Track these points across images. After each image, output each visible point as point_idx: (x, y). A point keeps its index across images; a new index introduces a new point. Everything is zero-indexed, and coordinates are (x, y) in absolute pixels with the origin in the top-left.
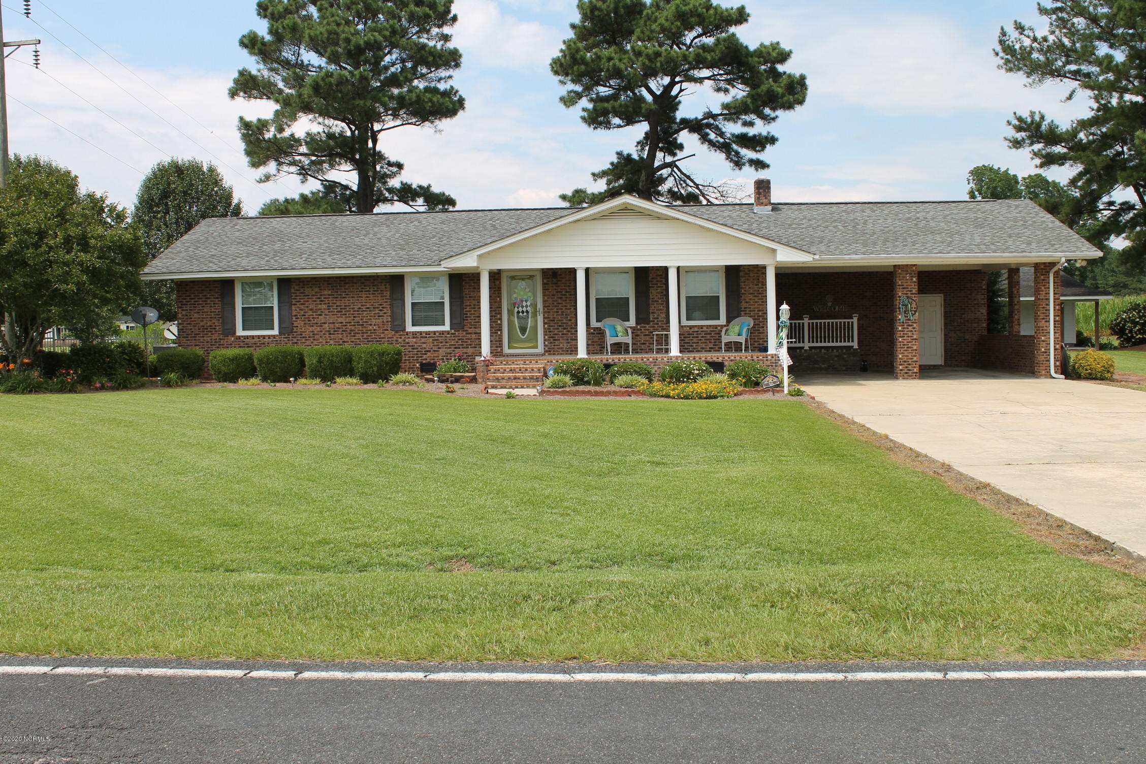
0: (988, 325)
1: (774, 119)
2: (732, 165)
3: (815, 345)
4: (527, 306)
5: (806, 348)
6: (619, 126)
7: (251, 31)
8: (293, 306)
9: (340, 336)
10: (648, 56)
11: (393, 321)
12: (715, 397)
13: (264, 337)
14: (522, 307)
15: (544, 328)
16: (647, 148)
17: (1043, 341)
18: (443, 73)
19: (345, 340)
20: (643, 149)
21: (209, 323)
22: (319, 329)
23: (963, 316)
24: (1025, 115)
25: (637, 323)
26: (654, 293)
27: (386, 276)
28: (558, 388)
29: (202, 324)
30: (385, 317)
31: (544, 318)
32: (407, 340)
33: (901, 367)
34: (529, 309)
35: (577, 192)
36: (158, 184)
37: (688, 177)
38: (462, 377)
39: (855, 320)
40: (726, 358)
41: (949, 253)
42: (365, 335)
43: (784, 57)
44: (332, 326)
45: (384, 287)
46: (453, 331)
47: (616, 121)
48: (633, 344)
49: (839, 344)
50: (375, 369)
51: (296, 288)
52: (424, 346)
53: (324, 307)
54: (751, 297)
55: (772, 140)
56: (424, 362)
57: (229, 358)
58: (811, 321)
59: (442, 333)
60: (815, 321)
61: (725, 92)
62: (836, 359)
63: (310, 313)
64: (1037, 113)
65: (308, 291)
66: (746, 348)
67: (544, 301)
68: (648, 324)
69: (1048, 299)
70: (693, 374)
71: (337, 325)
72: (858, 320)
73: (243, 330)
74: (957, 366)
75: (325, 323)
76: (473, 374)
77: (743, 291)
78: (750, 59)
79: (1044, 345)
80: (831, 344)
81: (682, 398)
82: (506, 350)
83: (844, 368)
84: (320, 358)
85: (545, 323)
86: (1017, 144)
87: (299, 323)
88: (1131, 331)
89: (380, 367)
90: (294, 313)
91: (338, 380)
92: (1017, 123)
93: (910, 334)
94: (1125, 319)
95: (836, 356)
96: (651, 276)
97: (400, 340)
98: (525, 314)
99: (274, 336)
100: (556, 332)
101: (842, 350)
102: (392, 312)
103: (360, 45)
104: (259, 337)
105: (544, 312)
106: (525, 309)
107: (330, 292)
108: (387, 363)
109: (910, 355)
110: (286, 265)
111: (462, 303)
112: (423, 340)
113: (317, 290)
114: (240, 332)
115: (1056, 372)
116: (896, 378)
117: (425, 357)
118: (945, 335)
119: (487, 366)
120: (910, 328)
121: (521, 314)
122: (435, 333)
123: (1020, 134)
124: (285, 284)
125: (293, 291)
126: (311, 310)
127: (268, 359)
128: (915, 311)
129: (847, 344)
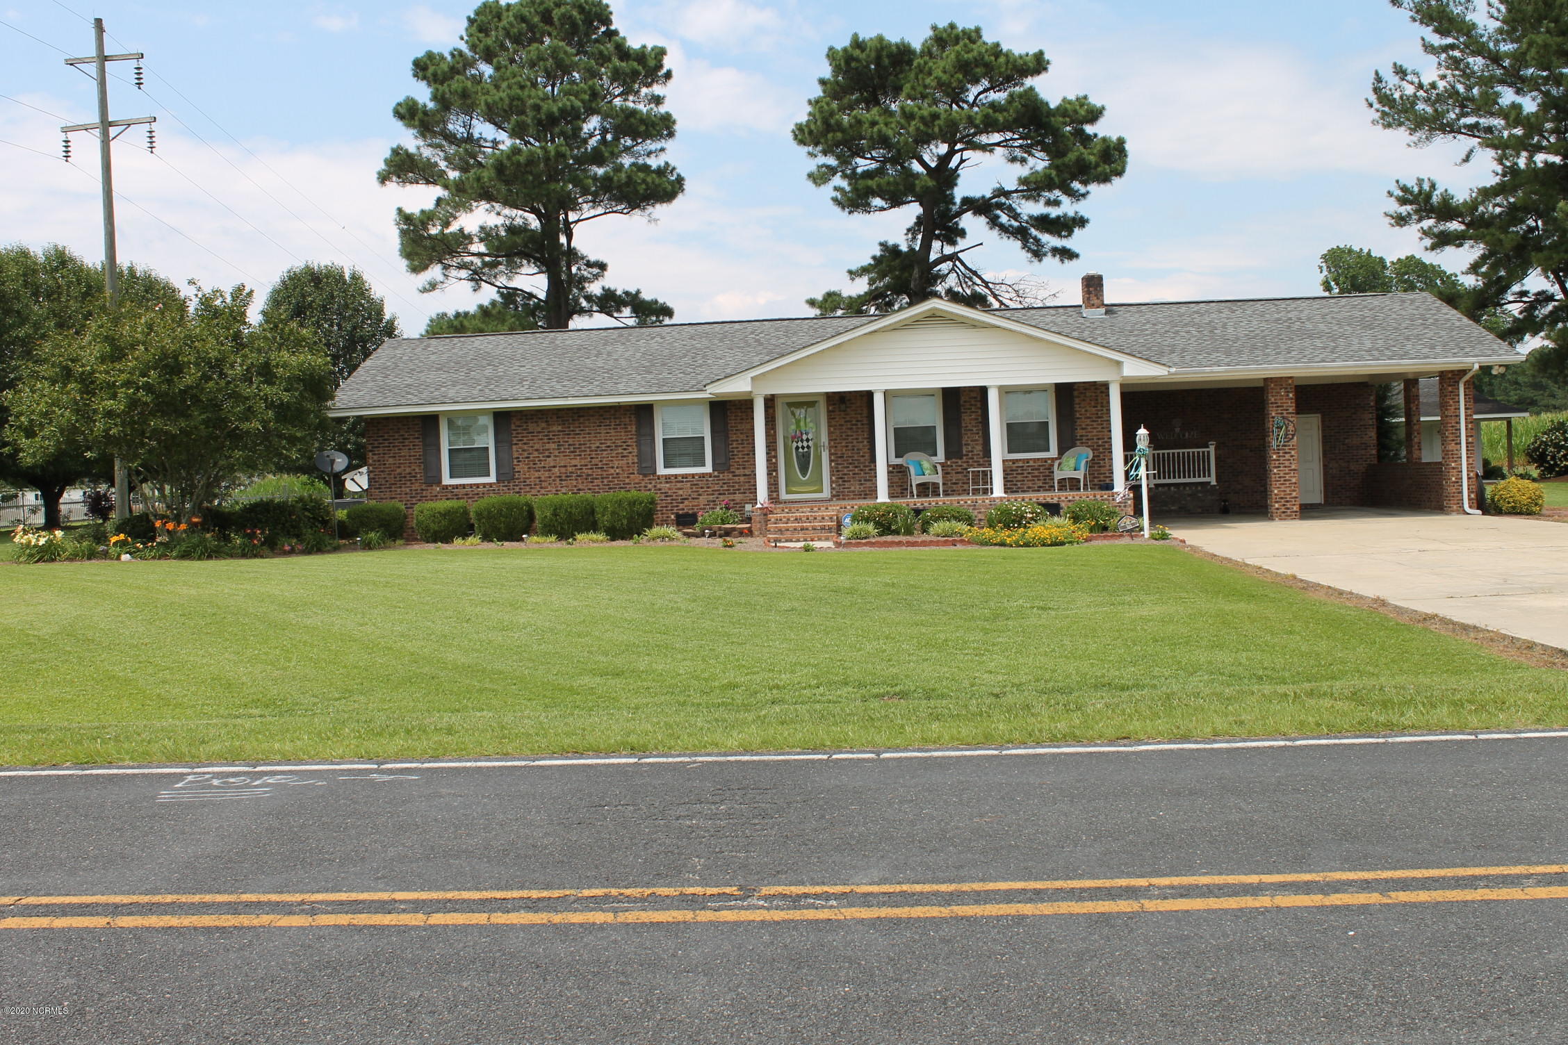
0: (1378, 451)
1: (1084, 195)
2: (1029, 255)
3: (1162, 481)
4: (808, 440)
5: (1152, 486)
6: (882, 209)
7: (408, 98)
8: (514, 447)
9: (574, 483)
10: (922, 118)
11: (640, 462)
12: (1062, 544)
13: (478, 486)
14: (802, 441)
15: (831, 467)
16: (920, 237)
17: (1453, 468)
18: (651, 145)
19: (580, 487)
20: (914, 238)
21: (408, 470)
22: (547, 474)
23: (1347, 441)
24: (1411, 183)
25: (947, 458)
26: (968, 420)
27: (630, 406)
28: (858, 539)
29: (398, 471)
30: (630, 458)
31: (831, 454)
32: (658, 486)
33: (1277, 505)
34: (810, 443)
35: (829, 295)
36: (289, 297)
37: (975, 273)
38: (734, 529)
39: (1212, 449)
40: (1063, 498)
41: (1333, 361)
42: (605, 481)
43: (1095, 115)
44: (563, 470)
45: (627, 420)
46: (716, 473)
47: (877, 202)
48: (944, 484)
49: (1192, 480)
50: (625, 522)
51: (518, 423)
52: (681, 492)
53: (553, 446)
54: (1088, 421)
55: (1081, 222)
56: (681, 512)
57: (439, 513)
58: (1156, 452)
59: (703, 475)
60: (1161, 452)
61: (1021, 162)
62: (1189, 498)
63: (536, 454)
64: (1426, 180)
65: (532, 427)
66: (1085, 485)
67: (830, 433)
68: (961, 458)
69: (1458, 416)
70: (1026, 518)
71: (570, 469)
72: (1214, 450)
73: (451, 477)
74: (1341, 504)
75: (554, 467)
76: (748, 525)
77: (1078, 415)
78: (1053, 119)
79: (1455, 474)
80: (1182, 480)
81: (1021, 546)
82: (784, 496)
83: (1200, 510)
84: (555, 510)
85: (831, 461)
86: (1401, 220)
87: (522, 467)
88: (1553, 458)
89: (630, 519)
90: (515, 455)
91: (579, 537)
92: (1401, 194)
93: (1287, 463)
94: (1545, 442)
95: (1189, 495)
96: (963, 399)
97: (650, 486)
98: (806, 450)
99: (491, 485)
100: (845, 471)
101: (1196, 488)
102: (639, 451)
103: (553, 113)
104: (471, 486)
105: (830, 447)
106: (805, 444)
107: (560, 428)
108: (639, 515)
109: (1288, 490)
110: (505, 394)
111: (727, 437)
112: (679, 485)
113: (544, 425)
114: (447, 480)
115: (1470, 507)
116: (1271, 519)
117: (681, 506)
118: (1325, 466)
119: (765, 515)
120: (1287, 456)
121: (800, 450)
122: (693, 476)
123: (1404, 207)
124: (502, 418)
125: (513, 427)
126: (537, 450)
127: (489, 512)
128: (1293, 435)
129: (1202, 480)
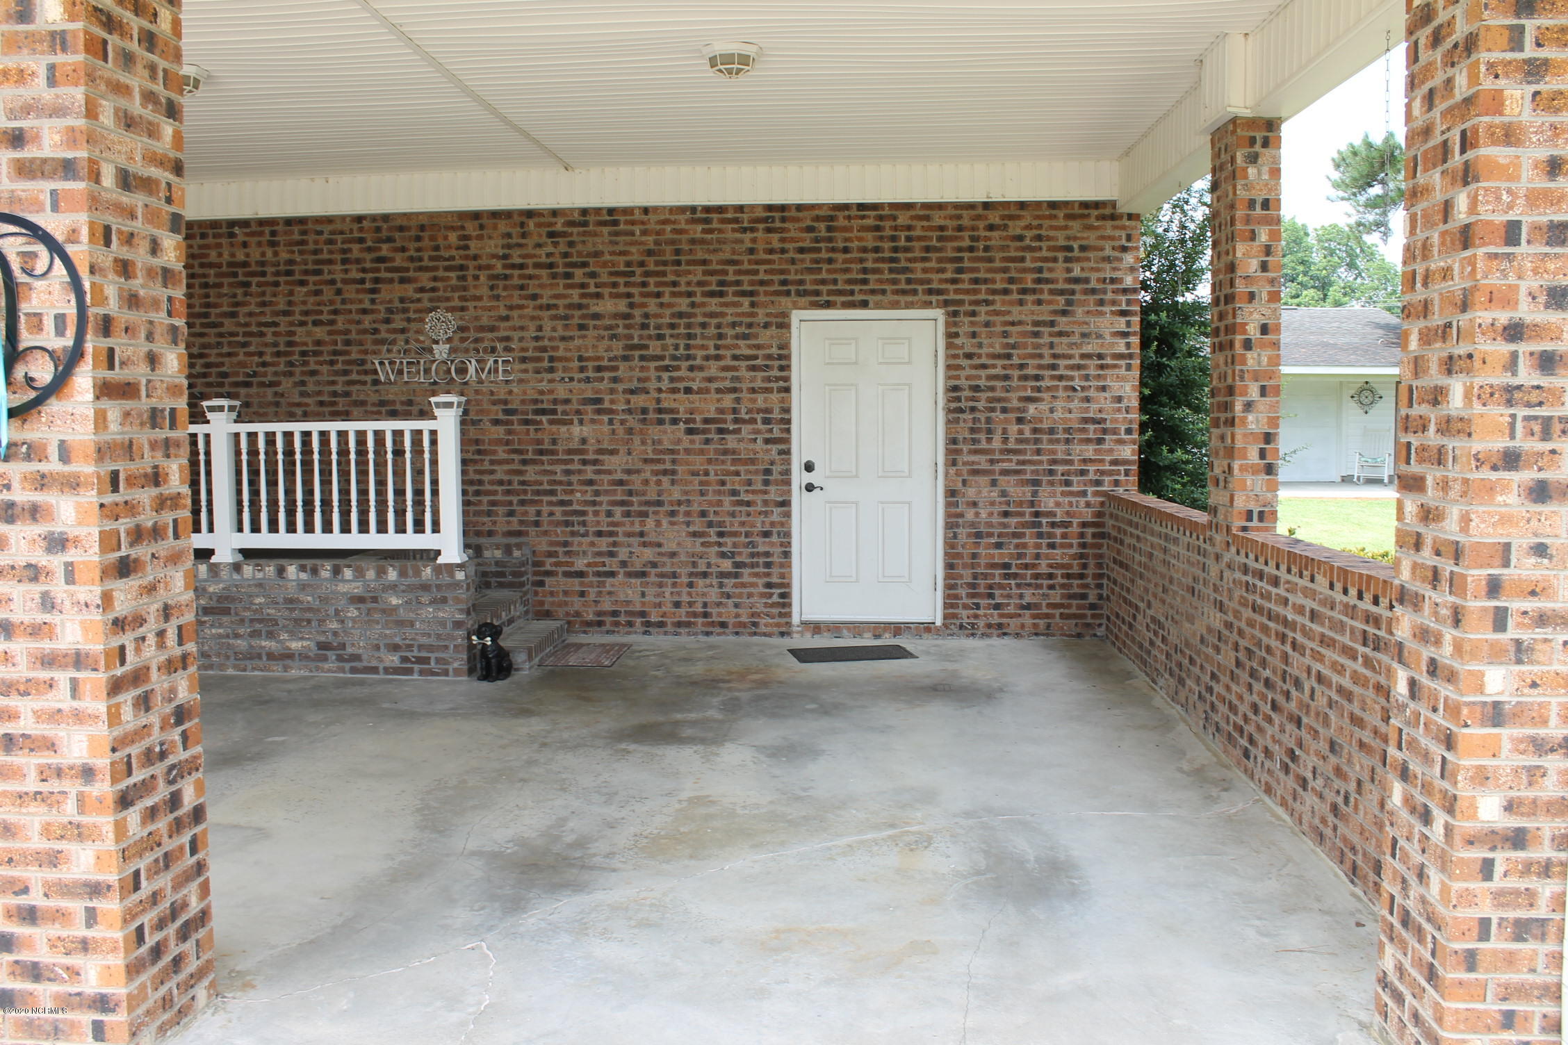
0: (1147, 449)
3: (265, 540)
5: (224, 556)
23: (1032, 409)
49: (372, 540)
58: (244, 428)
60: (261, 428)
62: (353, 612)
72: (465, 422)
80: (337, 541)
83: (393, 659)
101: (381, 572)
118: (950, 492)
129: (410, 541)
